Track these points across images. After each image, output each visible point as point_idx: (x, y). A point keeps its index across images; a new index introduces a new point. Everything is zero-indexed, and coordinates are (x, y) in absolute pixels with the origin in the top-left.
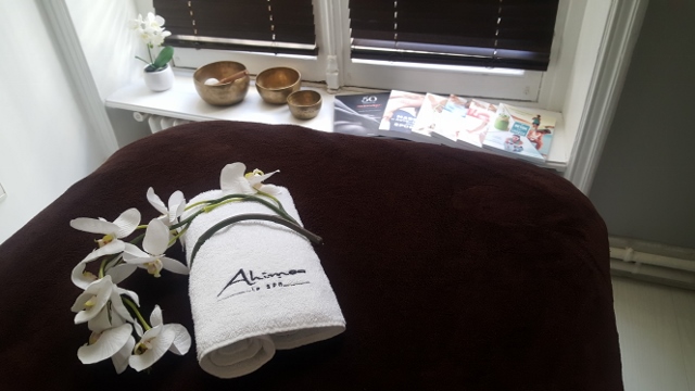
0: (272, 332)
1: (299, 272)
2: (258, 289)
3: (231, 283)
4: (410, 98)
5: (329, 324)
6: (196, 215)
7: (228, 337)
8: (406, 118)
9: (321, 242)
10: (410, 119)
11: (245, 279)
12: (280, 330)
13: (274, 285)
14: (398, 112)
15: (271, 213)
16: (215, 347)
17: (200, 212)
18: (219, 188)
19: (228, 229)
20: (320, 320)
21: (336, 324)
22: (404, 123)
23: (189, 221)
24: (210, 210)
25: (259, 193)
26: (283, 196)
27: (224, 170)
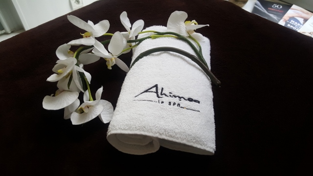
0: (160, 137)
1: (195, 101)
2: (162, 102)
3: (146, 91)
4: (303, 12)
5: (202, 147)
6: (146, 38)
7: (129, 129)
8: (296, 23)
9: (219, 85)
10: (299, 24)
11: (157, 92)
12: (166, 138)
13: (174, 104)
14: (292, 18)
15: (192, 52)
16: (119, 132)
17: (149, 37)
18: (166, 26)
19: (160, 54)
20: (197, 142)
21: (208, 149)
22: (294, 26)
23: (141, 41)
24: (155, 38)
25: (190, 37)
26: (205, 45)
27: (173, 14)
